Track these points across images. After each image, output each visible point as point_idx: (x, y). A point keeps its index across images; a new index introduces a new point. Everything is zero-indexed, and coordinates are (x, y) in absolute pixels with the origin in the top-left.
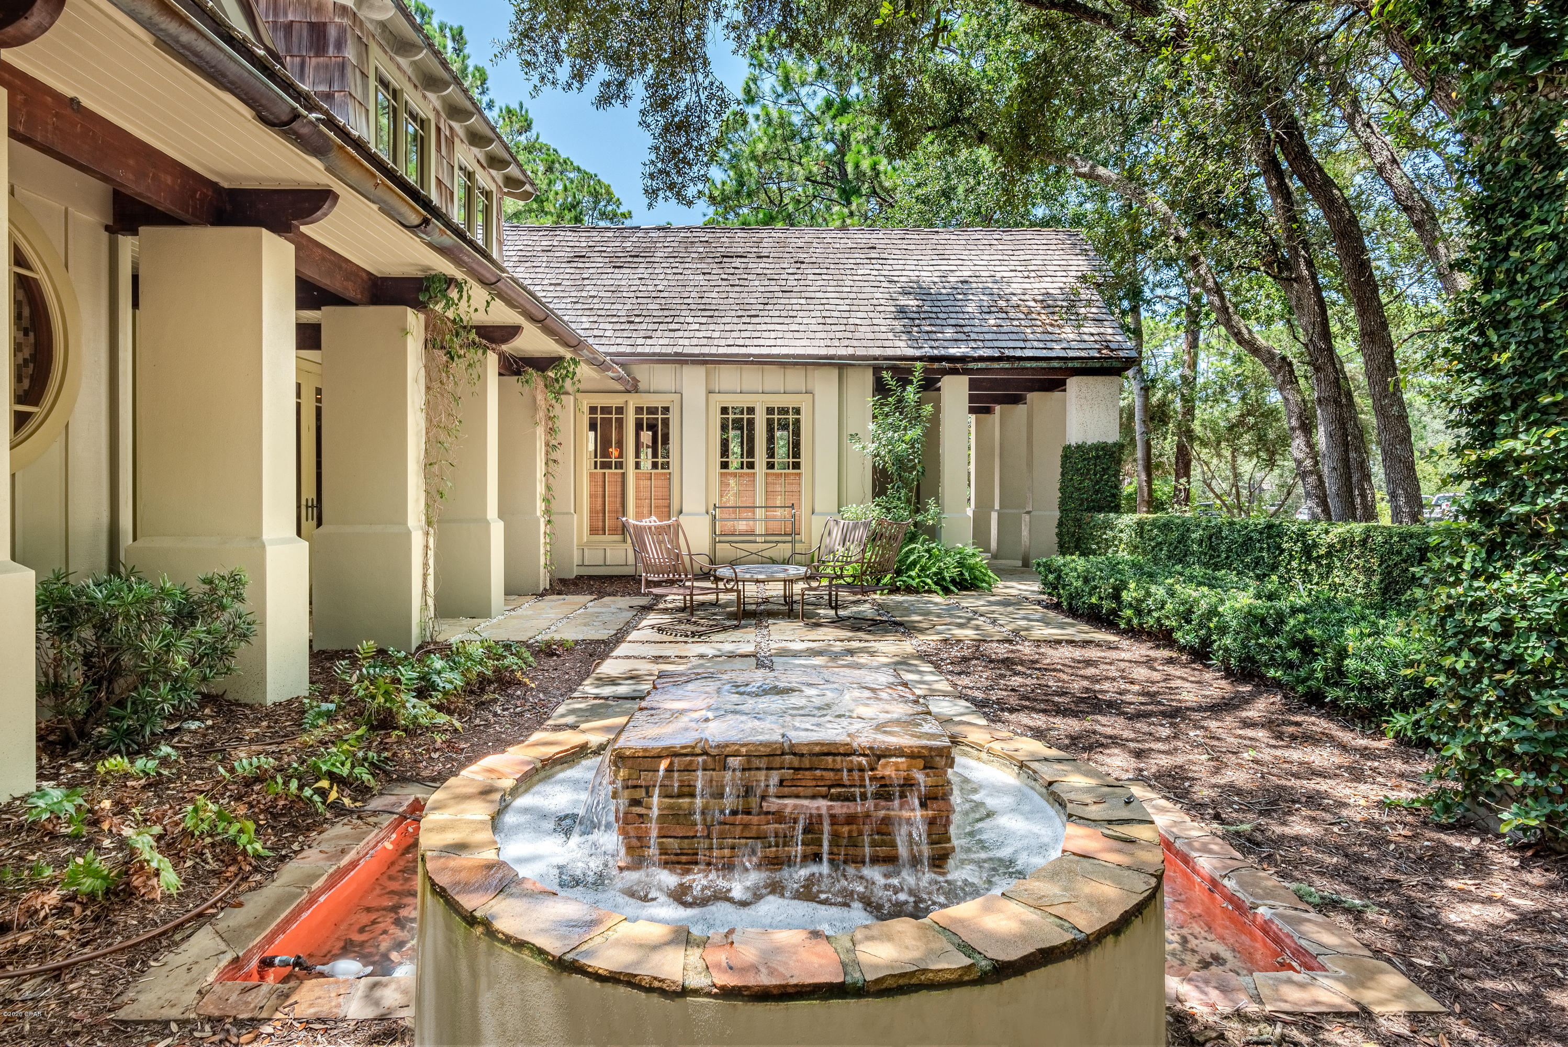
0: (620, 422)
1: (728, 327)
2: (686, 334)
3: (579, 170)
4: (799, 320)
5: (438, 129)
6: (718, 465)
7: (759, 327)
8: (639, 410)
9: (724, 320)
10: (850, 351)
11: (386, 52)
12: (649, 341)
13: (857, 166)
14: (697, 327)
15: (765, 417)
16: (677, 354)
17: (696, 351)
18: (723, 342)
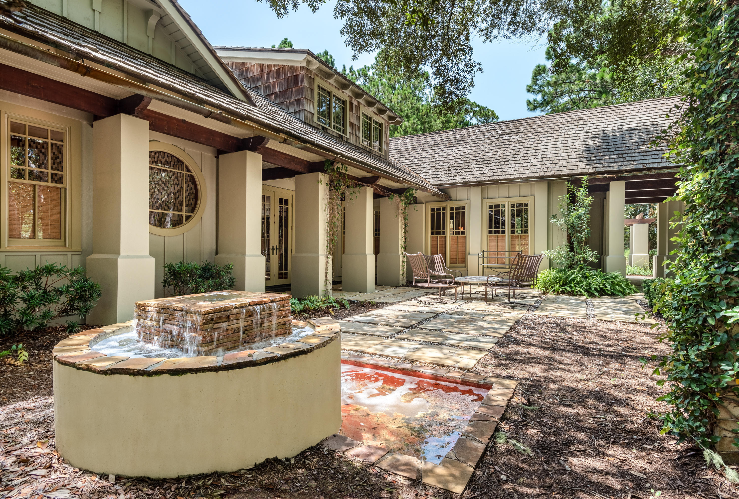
0: (444, 214)
1: (492, 168)
2: (472, 173)
3: (479, 106)
4: (529, 161)
5: (351, 104)
6: (487, 232)
7: (508, 166)
8: (452, 209)
9: (492, 165)
10: (552, 173)
11: (323, 79)
12: (455, 178)
13: (602, 78)
14: (478, 169)
15: (510, 209)
16: (466, 182)
17: (475, 180)
18: (488, 175)
